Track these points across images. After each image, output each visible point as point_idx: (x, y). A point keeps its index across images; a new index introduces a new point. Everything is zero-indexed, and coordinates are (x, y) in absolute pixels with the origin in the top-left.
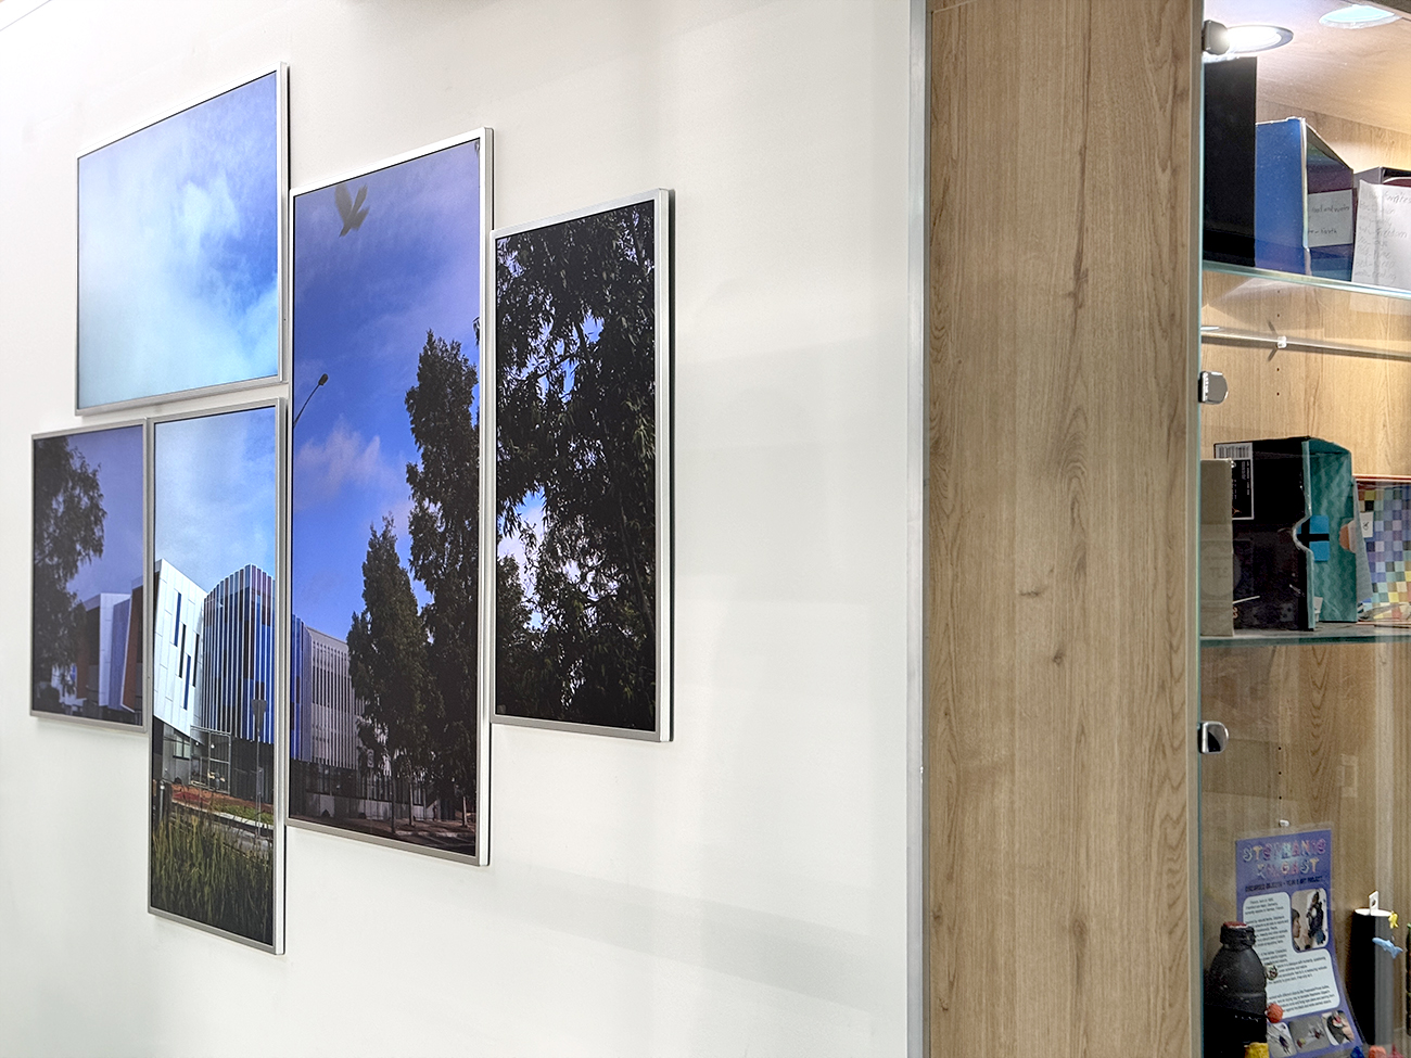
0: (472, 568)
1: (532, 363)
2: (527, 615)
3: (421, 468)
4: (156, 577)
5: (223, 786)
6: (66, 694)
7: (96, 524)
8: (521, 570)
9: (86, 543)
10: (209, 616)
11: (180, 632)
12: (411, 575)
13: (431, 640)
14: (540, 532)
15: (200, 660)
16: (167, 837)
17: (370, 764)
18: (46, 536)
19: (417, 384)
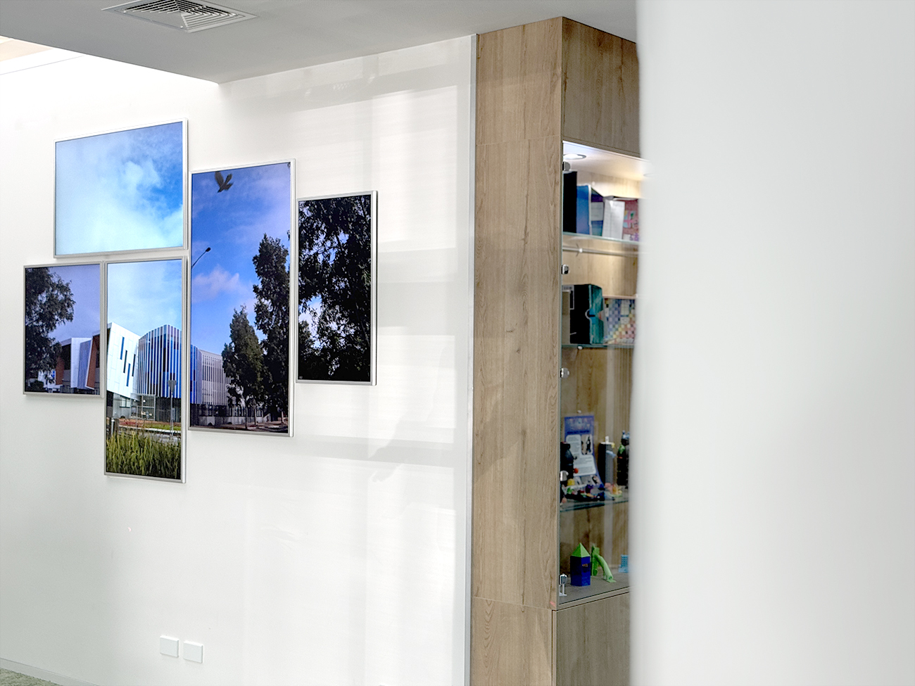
0: (286, 325)
1: (315, 249)
2: (312, 342)
3: (260, 287)
4: (108, 331)
5: (150, 417)
6: (48, 383)
7: (68, 307)
8: (310, 326)
9: (61, 315)
10: (141, 346)
11: (123, 354)
12: (255, 328)
13: (266, 353)
14: (319, 312)
15: (136, 365)
16: (116, 441)
17: (234, 403)
18: (34, 312)
19: (258, 254)
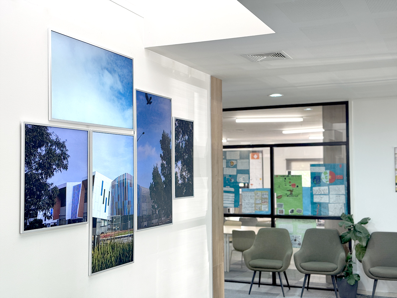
0: (171, 173)
1: (179, 140)
2: (179, 180)
3: (162, 155)
4: (94, 177)
5: (118, 229)
6: (47, 220)
7: (64, 159)
8: (178, 174)
9: (58, 165)
10: (113, 186)
11: (103, 192)
12: (161, 175)
13: (164, 187)
14: (180, 167)
15: (110, 198)
16: (98, 250)
17: (154, 213)
18: (33, 162)
19: (162, 139)
